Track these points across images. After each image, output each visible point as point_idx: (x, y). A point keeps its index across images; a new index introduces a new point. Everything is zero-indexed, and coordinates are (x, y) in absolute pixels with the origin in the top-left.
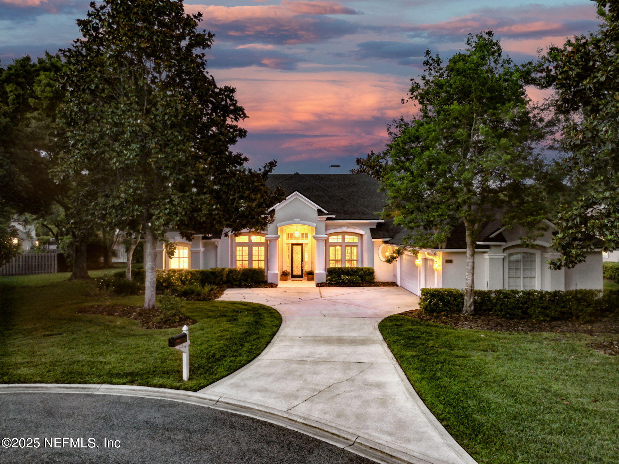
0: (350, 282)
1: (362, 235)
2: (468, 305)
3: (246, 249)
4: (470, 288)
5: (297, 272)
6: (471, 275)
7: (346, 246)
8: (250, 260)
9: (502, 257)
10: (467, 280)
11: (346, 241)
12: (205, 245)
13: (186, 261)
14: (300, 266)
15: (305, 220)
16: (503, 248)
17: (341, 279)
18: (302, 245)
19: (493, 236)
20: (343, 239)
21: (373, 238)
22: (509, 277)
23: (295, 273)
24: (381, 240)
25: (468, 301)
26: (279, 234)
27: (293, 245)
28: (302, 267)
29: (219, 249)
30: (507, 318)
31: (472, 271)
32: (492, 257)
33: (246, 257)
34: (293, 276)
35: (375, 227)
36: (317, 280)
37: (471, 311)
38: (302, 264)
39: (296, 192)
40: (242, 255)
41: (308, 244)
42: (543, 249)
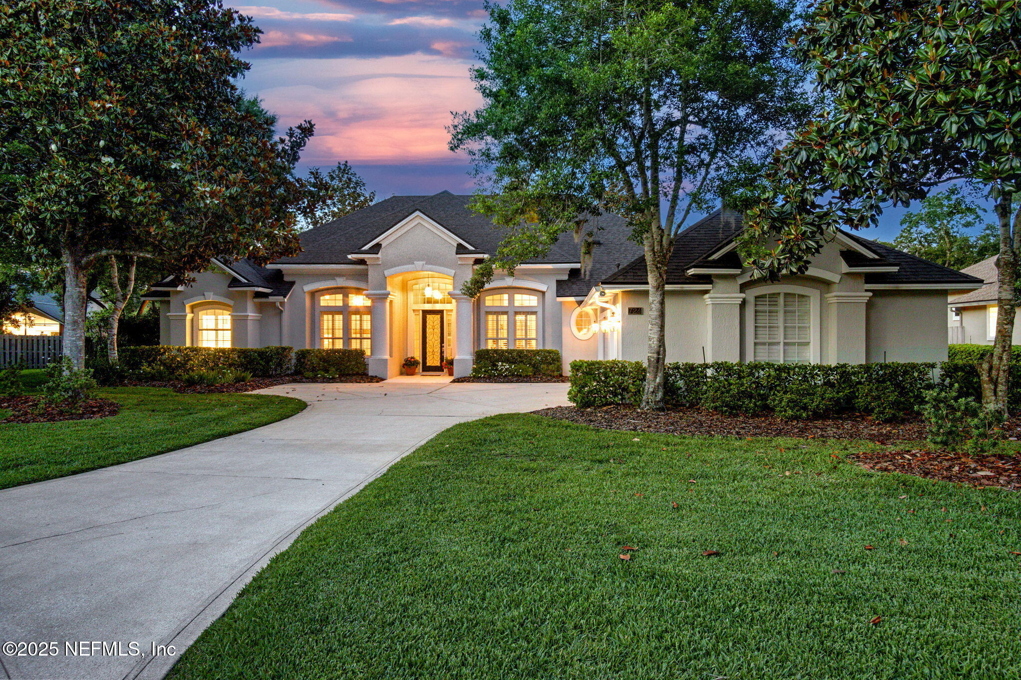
0: (513, 375)
1: (543, 293)
2: (651, 390)
3: (339, 318)
4: (655, 356)
5: (433, 360)
6: (656, 329)
7: (516, 313)
8: (347, 338)
9: (739, 301)
10: (650, 339)
11: (517, 304)
12: (260, 308)
13: (228, 335)
14: (438, 350)
15: (435, 264)
16: (740, 281)
17: (497, 370)
18: (441, 312)
19: (715, 256)
20: (511, 300)
21: (558, 296)
22: (756, 344)
23: (429, 363)
24: (572, 299)
25: (652, 382)
26: (389, 289)
27: (425, 313)
28: (442, 352)
29: (286, 315)
30: (723, 413)
31: (658, 321)
32: (718, 301)
33: (339, 333)
34: (427, 369)
35: (566, 277)
36: (458, 371)
37: (657, 402)
38: (442, 347)
39: (417, 213)
40: (333, 329)
41: (451, 311)
42: (826, 284)
